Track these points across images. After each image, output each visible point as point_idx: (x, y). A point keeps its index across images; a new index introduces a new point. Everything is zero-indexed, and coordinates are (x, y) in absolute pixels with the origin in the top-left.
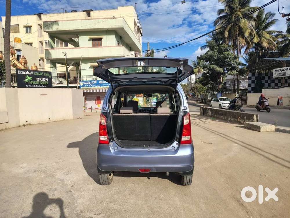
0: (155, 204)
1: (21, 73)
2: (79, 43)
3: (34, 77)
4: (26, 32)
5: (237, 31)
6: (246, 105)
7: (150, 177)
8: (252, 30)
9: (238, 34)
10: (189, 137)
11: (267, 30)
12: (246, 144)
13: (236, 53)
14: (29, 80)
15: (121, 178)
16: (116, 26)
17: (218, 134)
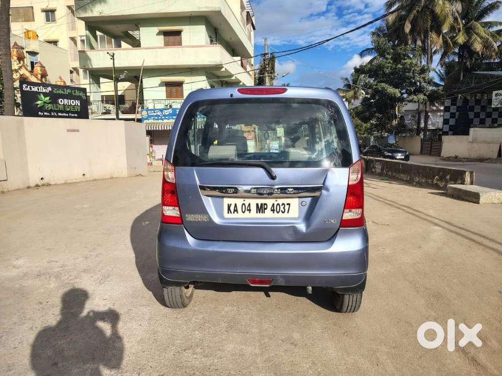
0: (283, 354)
1: (28, 89)
2: (141, 40)
3: (54, 97)
4: (47, 21)
5: (427, 21)
6: (440, 156)
7: (270, 293)
8: (456, 19)
9: (429, 26)
10: (360, 211)
11: (482, 21)
12: (456, 226)
13: (424, 63)
14: (45, 102)
15: (211, 293)
16: (206, 7)
17: (399, 207)
